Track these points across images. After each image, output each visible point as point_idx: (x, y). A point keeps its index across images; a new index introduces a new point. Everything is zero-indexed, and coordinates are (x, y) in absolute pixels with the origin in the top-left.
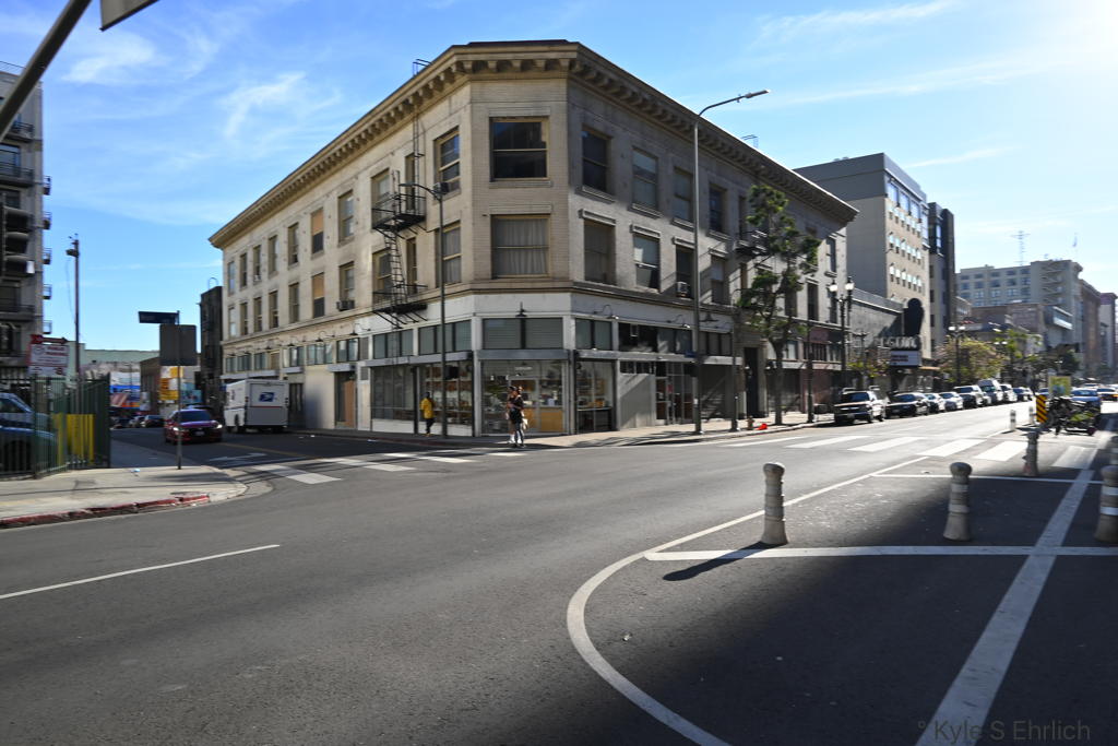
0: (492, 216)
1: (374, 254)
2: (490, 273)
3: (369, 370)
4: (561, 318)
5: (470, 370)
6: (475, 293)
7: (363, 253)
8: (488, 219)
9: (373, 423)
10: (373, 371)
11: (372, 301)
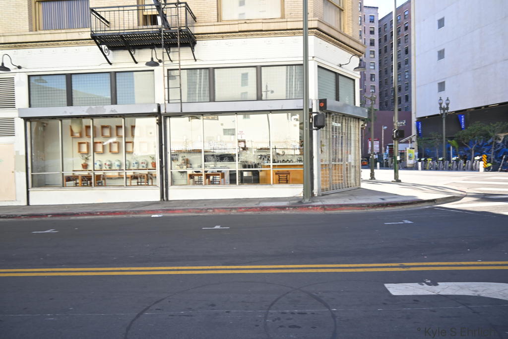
4: (355, 80)
9: (31, 193)
10: (28, 123)
11: (27, 27)
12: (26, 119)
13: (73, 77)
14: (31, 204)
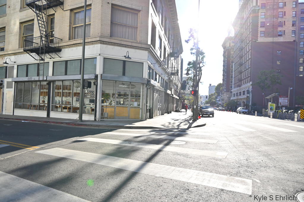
0: (112, 4)
1: (21, 23)
2: (109, 34)
3: (14, 83)
4: (143, 63)
5: (96, 84)
6: (101, 43)
7: (12, 22)
8: (110, 5)
9: (15, 111)
10: (16, 84)
11: (18, 47)
12: (15, 82)
13: (29, 65)
14: (14, 115)
